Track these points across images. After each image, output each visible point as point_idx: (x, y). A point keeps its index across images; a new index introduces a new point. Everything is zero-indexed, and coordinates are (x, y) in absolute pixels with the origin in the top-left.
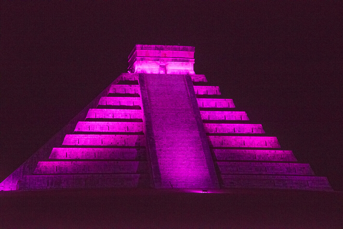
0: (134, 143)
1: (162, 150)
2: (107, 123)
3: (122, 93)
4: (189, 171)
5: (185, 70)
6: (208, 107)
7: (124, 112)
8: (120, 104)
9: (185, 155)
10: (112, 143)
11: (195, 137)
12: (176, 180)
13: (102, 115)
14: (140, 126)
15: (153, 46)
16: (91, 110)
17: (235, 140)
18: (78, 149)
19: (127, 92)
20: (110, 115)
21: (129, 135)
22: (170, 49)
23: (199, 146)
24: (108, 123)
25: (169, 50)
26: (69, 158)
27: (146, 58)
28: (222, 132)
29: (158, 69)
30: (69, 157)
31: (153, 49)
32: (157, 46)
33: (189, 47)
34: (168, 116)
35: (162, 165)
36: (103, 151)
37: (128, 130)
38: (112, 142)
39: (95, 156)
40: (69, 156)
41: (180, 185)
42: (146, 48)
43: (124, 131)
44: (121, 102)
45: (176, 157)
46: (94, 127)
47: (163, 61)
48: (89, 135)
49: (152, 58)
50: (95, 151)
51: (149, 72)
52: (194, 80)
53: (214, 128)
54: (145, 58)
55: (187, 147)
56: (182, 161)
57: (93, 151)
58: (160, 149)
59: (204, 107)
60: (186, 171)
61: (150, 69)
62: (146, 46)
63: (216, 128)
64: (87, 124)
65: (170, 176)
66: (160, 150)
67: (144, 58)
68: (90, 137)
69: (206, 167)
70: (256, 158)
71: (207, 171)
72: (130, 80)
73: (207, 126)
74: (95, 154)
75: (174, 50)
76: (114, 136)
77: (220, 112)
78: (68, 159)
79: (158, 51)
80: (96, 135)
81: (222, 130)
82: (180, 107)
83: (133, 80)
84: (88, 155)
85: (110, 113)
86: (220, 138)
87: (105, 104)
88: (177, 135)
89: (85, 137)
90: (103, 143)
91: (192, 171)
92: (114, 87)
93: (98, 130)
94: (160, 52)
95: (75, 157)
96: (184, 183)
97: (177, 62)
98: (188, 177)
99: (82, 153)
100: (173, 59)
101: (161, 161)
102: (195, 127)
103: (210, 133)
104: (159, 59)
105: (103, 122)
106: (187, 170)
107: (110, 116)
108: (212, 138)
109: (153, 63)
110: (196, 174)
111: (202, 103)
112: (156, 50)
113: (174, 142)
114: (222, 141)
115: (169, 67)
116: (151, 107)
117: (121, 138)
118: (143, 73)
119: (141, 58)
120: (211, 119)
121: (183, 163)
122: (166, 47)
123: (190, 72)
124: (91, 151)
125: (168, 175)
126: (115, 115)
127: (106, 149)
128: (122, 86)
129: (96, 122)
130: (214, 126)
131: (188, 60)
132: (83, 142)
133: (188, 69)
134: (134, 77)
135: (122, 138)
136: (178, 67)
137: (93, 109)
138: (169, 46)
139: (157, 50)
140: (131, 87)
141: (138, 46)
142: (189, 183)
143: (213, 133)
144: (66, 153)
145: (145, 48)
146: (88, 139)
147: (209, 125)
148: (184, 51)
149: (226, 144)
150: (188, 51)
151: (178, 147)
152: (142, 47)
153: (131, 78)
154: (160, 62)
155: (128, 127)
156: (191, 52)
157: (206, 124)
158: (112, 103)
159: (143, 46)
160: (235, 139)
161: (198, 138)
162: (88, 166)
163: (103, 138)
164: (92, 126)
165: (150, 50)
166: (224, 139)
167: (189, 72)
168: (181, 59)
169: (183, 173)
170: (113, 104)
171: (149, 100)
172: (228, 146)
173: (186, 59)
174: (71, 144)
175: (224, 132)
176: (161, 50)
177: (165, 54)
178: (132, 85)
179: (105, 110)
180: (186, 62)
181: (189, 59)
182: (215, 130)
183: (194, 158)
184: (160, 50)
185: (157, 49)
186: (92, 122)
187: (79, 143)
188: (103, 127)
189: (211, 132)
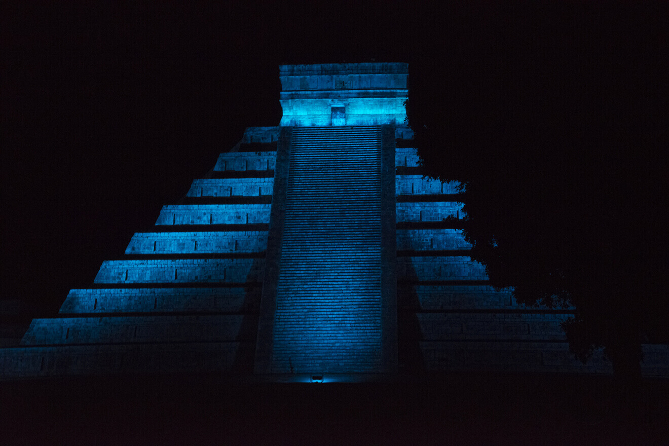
0: (245, 277)
1: (290, 290)
2: (193, 235)
3: (240, 169)
4: (337, 335)
5: (387, 115)
6: (424, 193)
7: (235, 211)
8: (231, 193)
9: (338, 301)
10: (196, 277)
11: (370, 260)
12: (304, 355)
13: (188, 218)
14: (262, 240)
15: (316, 67)
16: (166, 208)
17: (470, 265)
18: (121, 291)
19: (250, 168)
20: (205, 218)
21: (235, 260)
22: (353, 70)
23: (374, 279)
24: (195, 235)
25: (351, 73)
26: (101, 311)
27: (301, 92)
28: (444, 247)
29: (327, 116)
30: (100, 308)
31: (316, 73)
32: (325, 66)
33: (394, 65)
34: (322, 215)
35: (281, 323)
36: (173, 294)
37: (236, 249)
38: (197, 274)
39: (155, 305)
40: (101, 305)
41: (310, 365)
42: (300, 71)
43: (228, 251)
44: (233, 190)
45: (318, 304)
46: (165, 245)
47: (339, 97)
48: (149, 262)
49: (315, 92)
50: (156, 295)
51: (307, 123)
52: (402, 135)
53: (427, 240)
54: (298, 92)
55: (347, 283)
56: (329, 313)
57: (152, 294)
58: (286, 287)
59: (415, 194)
60: (332, 335)
61: (311, 116)
62: (301, 66)
63: (432, 239)
64: (151, 238)
65: (294, 345)
66: (287, 290)
67: (297, 94)
68: (151, 266)
69: (379, 325)
70: (511, 305)
71: (379, 334)
72: (262, 141)
73: (411, 236)
74: (156, 300)
75: (362, 74)
76: (202, 261)
77: (448, 204)
78: (98, 312)
79: (326, 77)
80: (166, 261)
81: (445, 243)
82: (355, 195)
83: (269, 141)
84: (141, 303)
85: (205, 214)
86: (435, 261)
87: (199, 195)
88: (332, 257)
89: (141, 266)
90: (179, 277)
91: (345, 335)
92: (223, 158)
93: (173, 249)
94: (332, 79)
95: (113, 308)
96: (320, 361)
97: (370, 99)
98: (333, 348)
99: (130, 299)
100: (359, 94)
101: (282, 314)
102: (378, 238)
103: (416, 250)
104: (328, 94)
105: (186, 233)
106: (335, 332)
107: (205, 221)
108: (417, 261)
109: (316, 104)
110: (353, 341)
111: (411, 186)
112: (322, 74)
113: (322, 272)
114: (441, 268)
115: (350, 110)
116: (290, 198)
117: (218, 265)
118: (293, 125)
119: (290, 93)
120: (424, 220)
121: (330, 316)
122: (345, 67)
123: (397, 119)
124: (147, 295)
125: (290, 344)
126: (215, 218)
127: (181, 289)
128: (241, 156)
129: (170, 233)
130: (426, 236)
131: (394, 93)
132: (137, 276)
133: (394, 112)
134: (272, 136)
135: (220, 265)
136: (372, 108)
137: (170, 207)
138: (350, 65)
139: (326, 74)
140: (260, 157)
141: (285, 68)
142: (332, 361)
143: (423, 249)
144: (96, 300)
145: (299, 73)
146: (147, 269)
147: (417, 233)
148: (383, 73)
149: (449, 274)
150: (392, 73)
151: (327, 283)
152: (293, 71)
153: (265, 138)
154: (332, 100)
155: (238, 242)
156: (400, 75)
157: (410, 231)
158: (213, 193)
159: (295, 68)
160: (469, 263)
161: (377, 262)
162: (134, 327)
163: (178, 267)
164: (161, 242)
165: (310, 75)
166: (445, 263)
167: (395, 119)
168: (378, 91)
169: (325, 338)
170: (216, 194)
171: (288, 184)
172: (452, 278)
173: (388, 91)
174: (111, 282)
175: (450, 249)
176: (334, 74)
177: (343, 82)
178: (263, 153)
179: (196, 206)
180: (388, 97)
181: (395, 91)
182: (430, 244)
183: (357, 306)
184: (330, 74)
185: (324, 72)
186: (162, 234)
187: (128, 278)
188: (184, 244)
189: (420, 249)
